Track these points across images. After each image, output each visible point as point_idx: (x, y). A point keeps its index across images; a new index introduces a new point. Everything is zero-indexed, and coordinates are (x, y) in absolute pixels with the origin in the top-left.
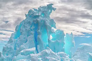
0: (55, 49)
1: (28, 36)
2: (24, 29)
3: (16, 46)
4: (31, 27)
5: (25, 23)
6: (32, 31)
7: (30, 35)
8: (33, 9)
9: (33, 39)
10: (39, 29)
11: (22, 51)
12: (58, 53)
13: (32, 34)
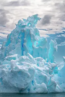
0: (38, 54)
1: (16, 43)
2: (13, 38)
3: (6, 53)
4: (19, 36)
5: (14, 32)
6: (20, 39)
7: (18, 43)
8: (23, 19)
9: (20, 46)
10: (25, 38)
11: (6, 58)
12: (36, 58)
13: (19, 42)
